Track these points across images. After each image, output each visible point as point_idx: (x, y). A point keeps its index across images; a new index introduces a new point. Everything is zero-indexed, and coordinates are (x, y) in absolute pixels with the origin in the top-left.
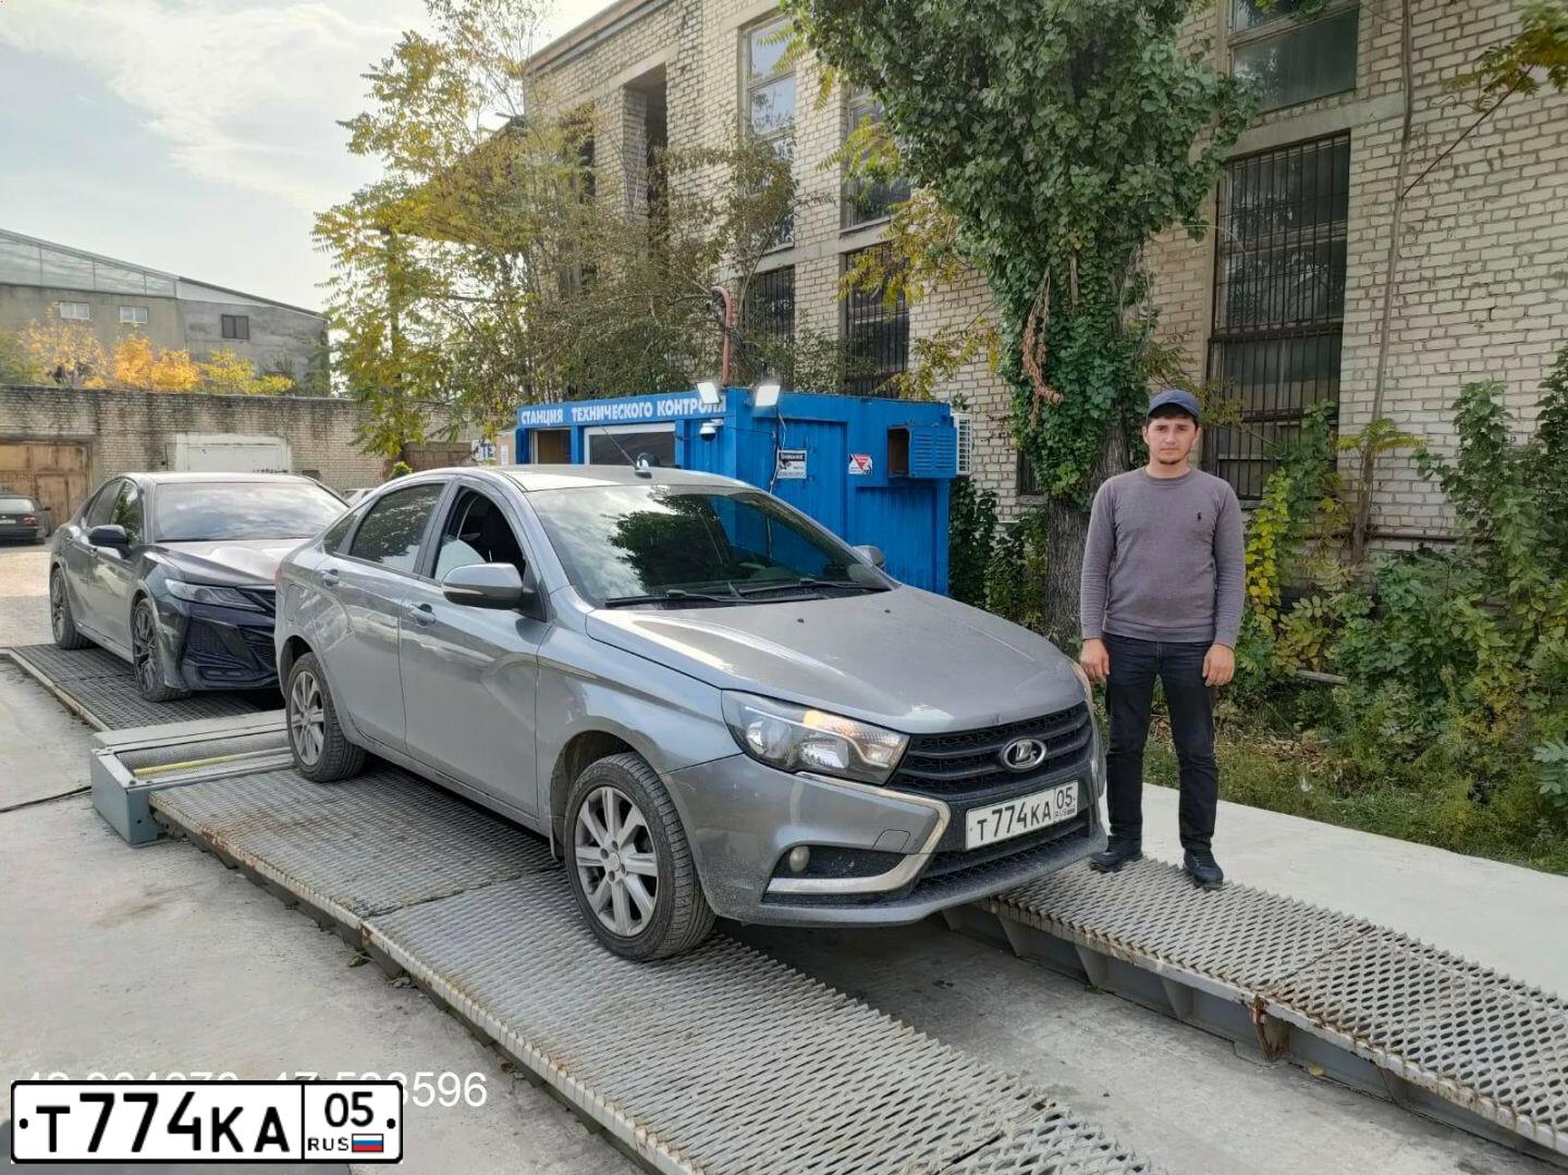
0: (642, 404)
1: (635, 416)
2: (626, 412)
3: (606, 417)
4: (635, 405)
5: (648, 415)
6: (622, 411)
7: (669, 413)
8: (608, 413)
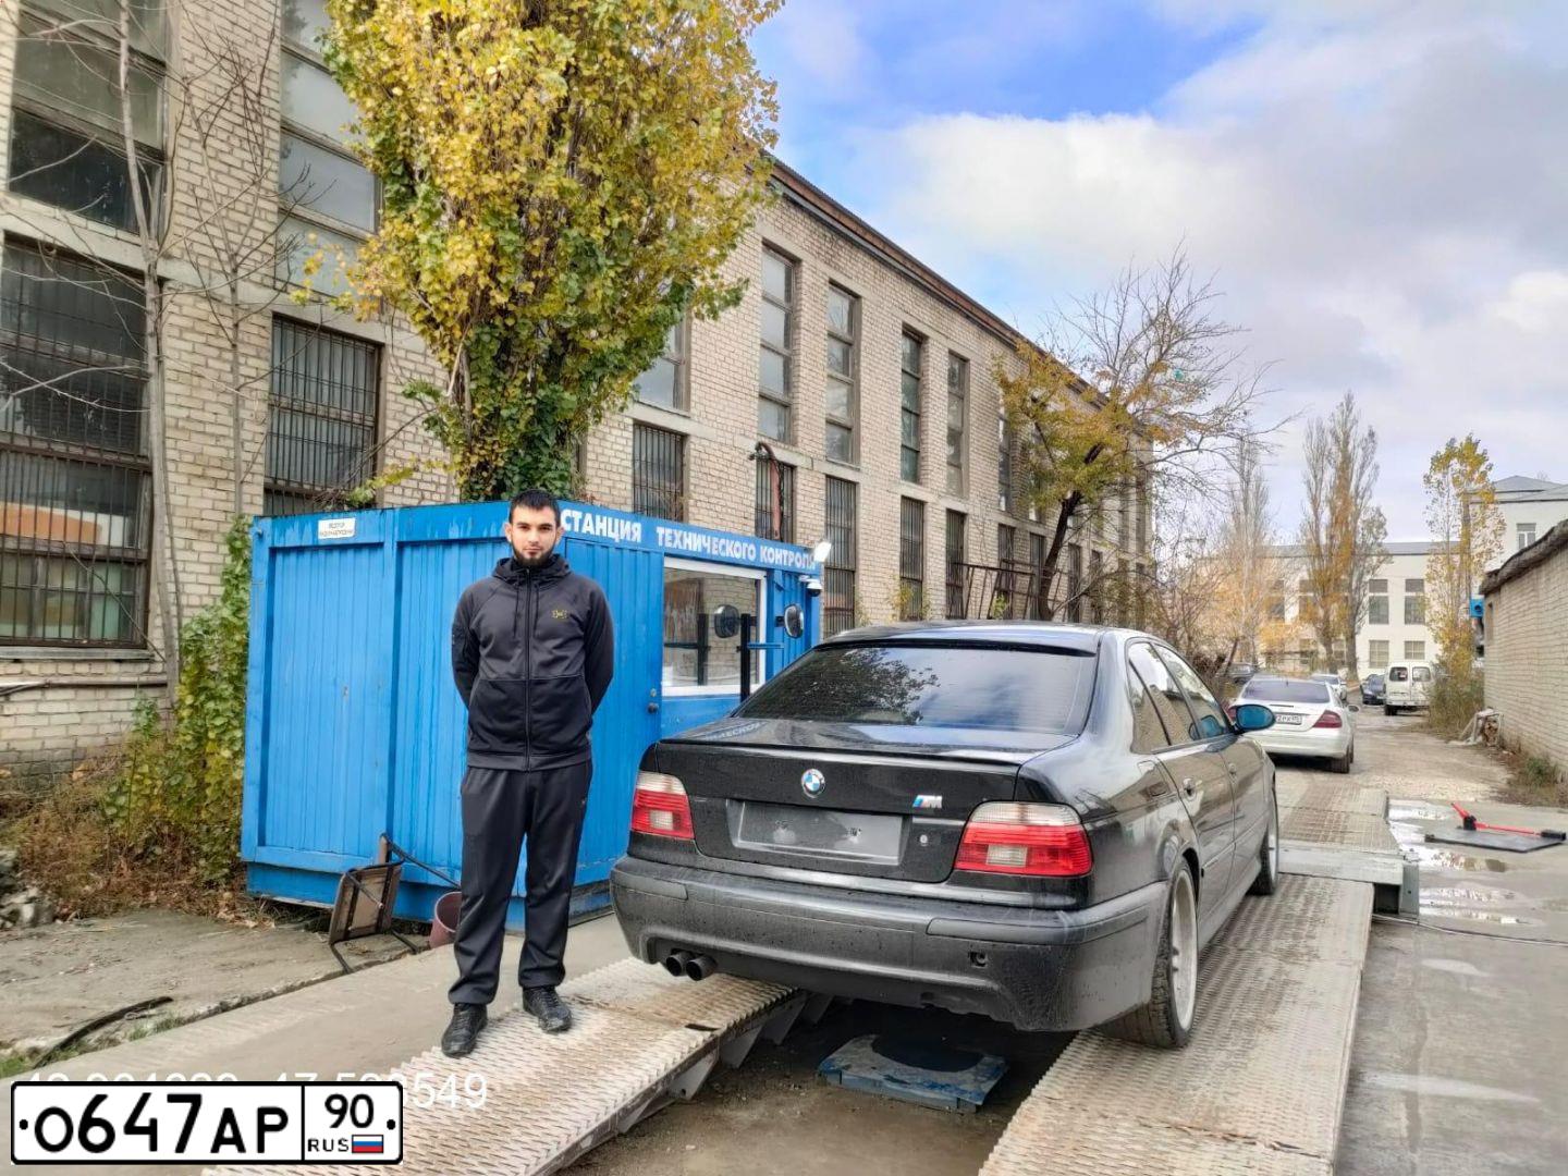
0: (745, 545)
1: (738, 556)
2: (729, 549)
3: (704, 549)
4: (738, 544)
5: (752, 558)
6: (724, 547)
7: (771, 561)
8: (708, 545)
